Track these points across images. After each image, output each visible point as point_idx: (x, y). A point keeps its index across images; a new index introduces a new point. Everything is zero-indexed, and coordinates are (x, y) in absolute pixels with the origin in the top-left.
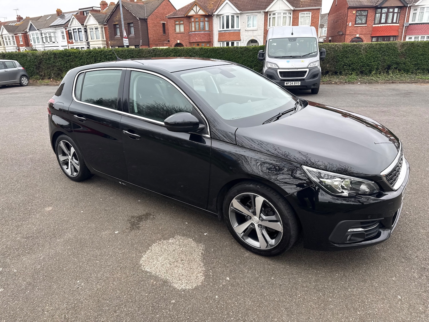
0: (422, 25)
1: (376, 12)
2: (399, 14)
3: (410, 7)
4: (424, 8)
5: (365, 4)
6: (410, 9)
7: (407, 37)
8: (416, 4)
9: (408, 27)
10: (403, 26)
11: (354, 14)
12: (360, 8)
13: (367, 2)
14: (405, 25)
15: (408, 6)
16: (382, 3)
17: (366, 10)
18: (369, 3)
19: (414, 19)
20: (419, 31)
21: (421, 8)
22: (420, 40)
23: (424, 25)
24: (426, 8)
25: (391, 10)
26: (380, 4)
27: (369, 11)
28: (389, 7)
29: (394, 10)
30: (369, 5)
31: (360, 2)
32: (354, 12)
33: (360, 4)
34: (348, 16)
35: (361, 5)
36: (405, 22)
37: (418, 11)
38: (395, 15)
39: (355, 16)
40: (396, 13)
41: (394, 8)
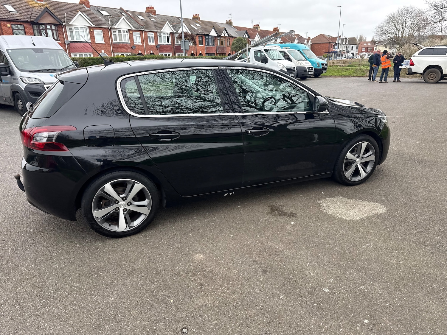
0: (82, 43)
1: (33, 28)
2: (57, 31)
3: (65, 25)
4: (78, 27)
5: (18, 17)
6: (65, 27)
7: (71, 54)
8: (70, 23)
9: (69, 44)
10: (65, 43)
11: (9, 27)
12: (14, 21)
13: (18, 16)
14: (66, 43)
15: (63, 24)
16: (38, 18)
17: (21, 24)
18: (22, 18)
19: (72, 37)
20: (81, 49)
21: (75, 27)
22: (84, 56)
23: (83, 43)
24: (79, 28)
25: (49, 27)
26: (35, 20)
27: (25, 26)
28: (45, 24)
29: (51, 27)
30: (23, 19)
31: (11, 15)
32: (9, 26)
33: (12, 17)
34: (3, 29)
35: (14, 19)
36: (65, 40)
37: (74, 30)
38: (54, 32)
39: (11, 30)
40: (54, 30)
41: (51, 25)
